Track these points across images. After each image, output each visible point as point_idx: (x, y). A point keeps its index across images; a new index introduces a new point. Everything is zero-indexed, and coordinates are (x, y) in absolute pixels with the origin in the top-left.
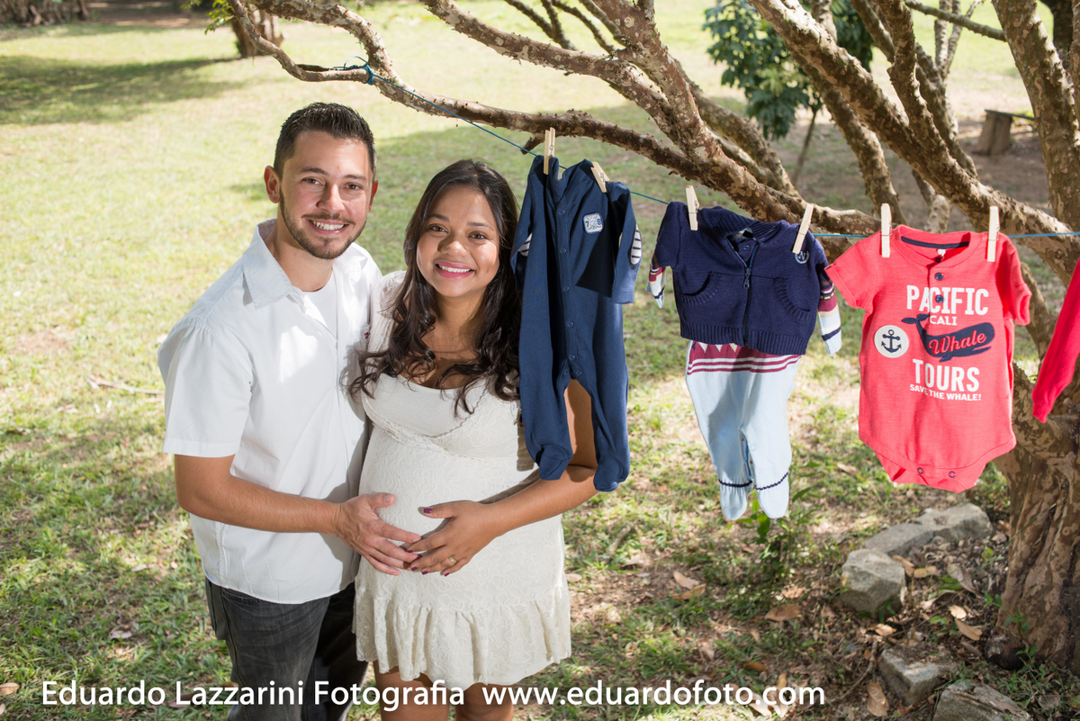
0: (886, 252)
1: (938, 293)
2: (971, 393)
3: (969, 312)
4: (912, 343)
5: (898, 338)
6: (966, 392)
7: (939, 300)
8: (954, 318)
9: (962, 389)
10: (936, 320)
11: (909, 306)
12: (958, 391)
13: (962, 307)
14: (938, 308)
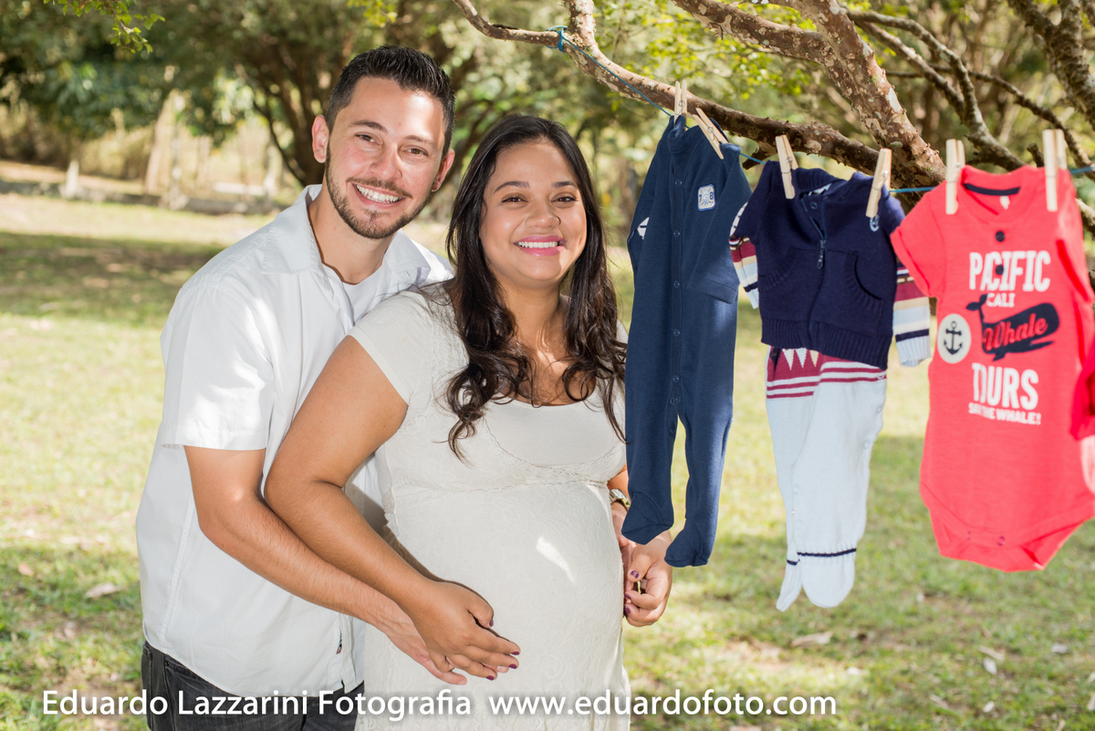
0: (951, 207)
1: (998, 262)
2: (1027, 412)
3: (1028, 287)
4: (973, 341)
5: (960, 333)
6: (1021, 409)
7: (999, 270)
8: (1012, 296)
9: (1016, 405)
10: (992, 300)
11: (973, 286)
12: (1010, 408)
13: (1020, 280)
14: (997, 280)
